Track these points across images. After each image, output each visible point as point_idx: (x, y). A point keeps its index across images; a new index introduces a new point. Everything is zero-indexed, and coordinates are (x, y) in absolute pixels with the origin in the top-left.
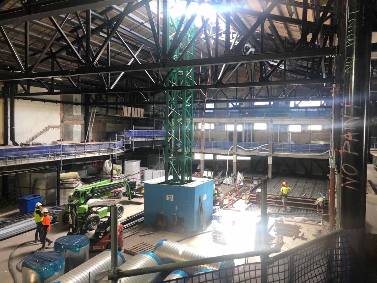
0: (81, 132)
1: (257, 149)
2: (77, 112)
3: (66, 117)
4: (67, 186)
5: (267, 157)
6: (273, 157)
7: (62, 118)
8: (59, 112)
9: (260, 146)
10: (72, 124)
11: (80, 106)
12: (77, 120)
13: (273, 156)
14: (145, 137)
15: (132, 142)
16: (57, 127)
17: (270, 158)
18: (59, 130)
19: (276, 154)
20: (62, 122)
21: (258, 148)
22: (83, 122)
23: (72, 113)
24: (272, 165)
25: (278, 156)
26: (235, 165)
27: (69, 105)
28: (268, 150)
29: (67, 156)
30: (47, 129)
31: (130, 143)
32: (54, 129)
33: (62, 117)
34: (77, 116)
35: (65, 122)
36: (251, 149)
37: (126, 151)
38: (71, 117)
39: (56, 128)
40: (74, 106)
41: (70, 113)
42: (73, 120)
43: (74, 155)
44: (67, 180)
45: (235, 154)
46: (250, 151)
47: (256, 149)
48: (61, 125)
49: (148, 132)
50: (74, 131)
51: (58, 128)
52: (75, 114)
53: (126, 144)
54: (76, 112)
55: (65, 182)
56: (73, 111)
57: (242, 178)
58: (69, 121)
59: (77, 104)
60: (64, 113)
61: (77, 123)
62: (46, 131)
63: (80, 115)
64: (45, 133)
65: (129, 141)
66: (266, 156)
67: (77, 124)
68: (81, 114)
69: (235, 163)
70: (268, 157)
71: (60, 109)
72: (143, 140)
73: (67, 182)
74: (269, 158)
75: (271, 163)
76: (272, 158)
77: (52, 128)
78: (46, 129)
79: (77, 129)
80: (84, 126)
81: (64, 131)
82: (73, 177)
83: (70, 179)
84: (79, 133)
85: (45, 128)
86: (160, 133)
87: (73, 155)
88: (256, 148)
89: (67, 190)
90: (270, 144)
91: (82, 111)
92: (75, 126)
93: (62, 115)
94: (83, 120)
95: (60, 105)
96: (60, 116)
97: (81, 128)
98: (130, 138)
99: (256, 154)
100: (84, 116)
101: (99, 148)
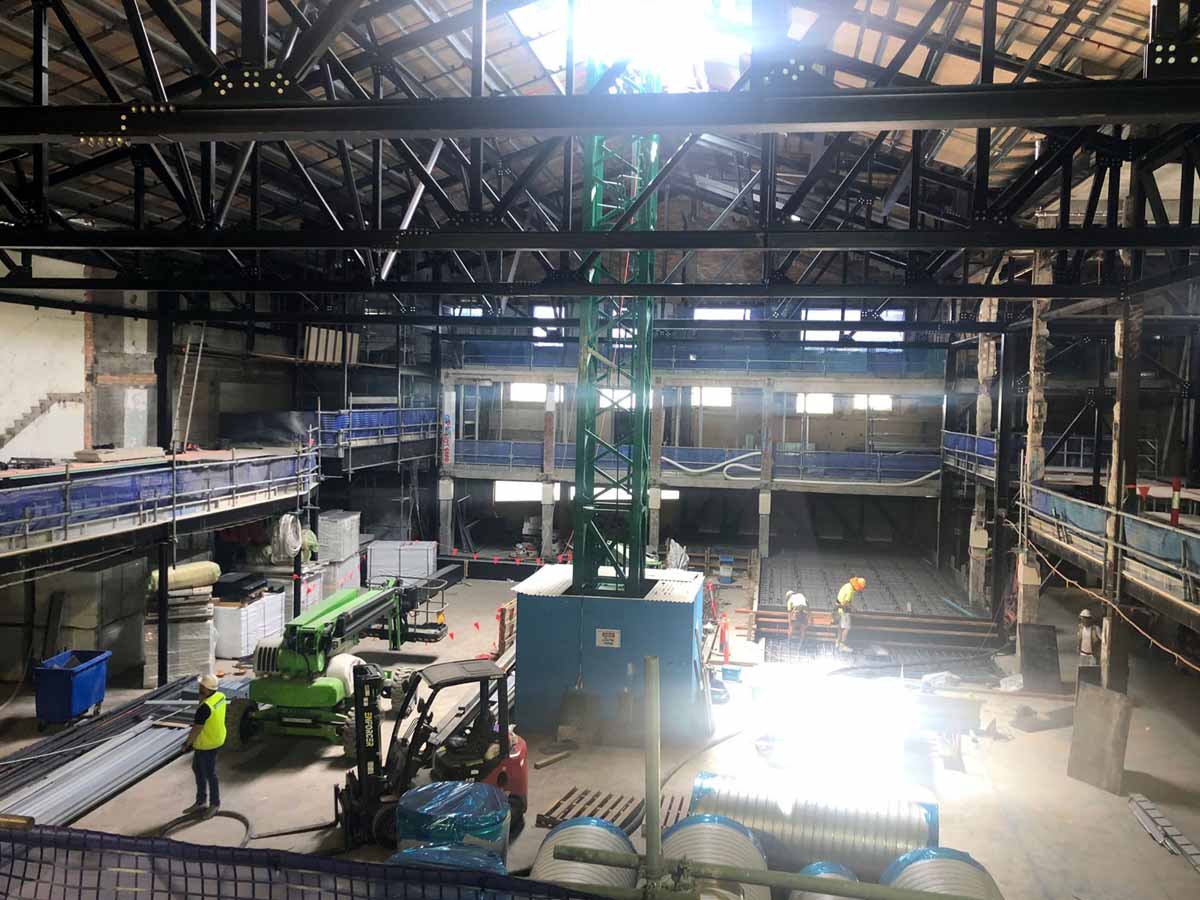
0: (146, 414)
1: (725, 469)
2: (136, 341)
3: (103, 361)
4: (184, 612)
5: (754, 494)
6: (772, 492)
7: (89, 365)
8: (81, 342)
9: (733, 458)
10: (122, 386)
11: (145, 321)
12: (135, 371)
13: (774, 488)
14: (375, 433)
15: (346, 451)
16: (75, 398)
17: (764, 495)
18: (82, 406)
19: (784, 484)
20: (90, 378)
21: (729, 464)
22: (153, 379)
23: (122, 346)
24: (770, 515)
25: (790, 489)
26: (657, 519)
27: (113, 318)
28: (759, 470)
29: (187, 507)
30: (43, 408)
31: (341, 454)
32: (65, 407)
33: (91, 359)
34: (136, 357)
35: (100, 379)
36: (703, 467)
37: (327, 480)
38: (116, 362)
39: (72, 400)
40: (128, 320)
41: (115, 348)
42: (124, 371)
43: (205, 503)
44: (187, 592)
45: (654, 484)
46: (700, 474)
47: (721, 469)
48: (88, 390)
49: (385, 413)
50: (126, 412)
51: (80, 401)
52: (129, 349)
53: (324, 455)
54: (133, 344)
55: (180, 600)
56: (123, 340)
57: (685, 559)
58: (113, 374)
59: (136, 314)
60: (97, 348)
61: (136, 383)
62: (42, 412)
63: (145, 352)
64: (37, 420)
65: (337, 448)
66: (753, 489)
67: (137, 387)
68: (148, 351)
69: (657, 513)
70: (759, 493)
71: (86, 335)
72: (372, 442)
73: (186, 597)
74: (761, 495)
75: (769, 512)
76: (770, 495)
77: (59, 402)
78: (41, 404)
79: (136, 402)
80: (156, 392)
81: (95, 411)
82: (201, 581)
83: (191, 587)
84: (141, 417)
85: (37, 404)
86: (415, 418)
87: (201, 504)
88: (720, 465)
89: (182, 626)
90: (764, 454)
91: (150, 339)
92: (130, 393)
93: (90, 355)
94: (153, 371)
95: (83, 318)
96: (86, 358)
97: (146, 400)
98: (341, 437)
99: (722, 485)
100: (155, 356)
101: (265, 475)
